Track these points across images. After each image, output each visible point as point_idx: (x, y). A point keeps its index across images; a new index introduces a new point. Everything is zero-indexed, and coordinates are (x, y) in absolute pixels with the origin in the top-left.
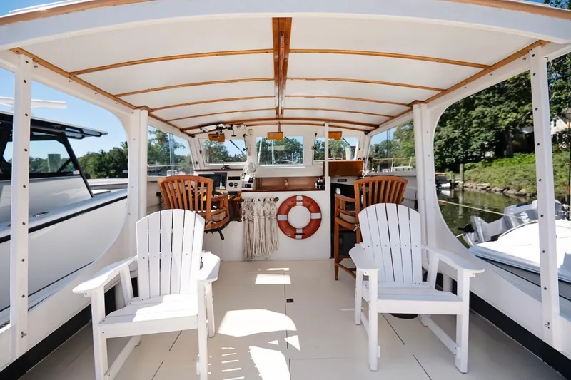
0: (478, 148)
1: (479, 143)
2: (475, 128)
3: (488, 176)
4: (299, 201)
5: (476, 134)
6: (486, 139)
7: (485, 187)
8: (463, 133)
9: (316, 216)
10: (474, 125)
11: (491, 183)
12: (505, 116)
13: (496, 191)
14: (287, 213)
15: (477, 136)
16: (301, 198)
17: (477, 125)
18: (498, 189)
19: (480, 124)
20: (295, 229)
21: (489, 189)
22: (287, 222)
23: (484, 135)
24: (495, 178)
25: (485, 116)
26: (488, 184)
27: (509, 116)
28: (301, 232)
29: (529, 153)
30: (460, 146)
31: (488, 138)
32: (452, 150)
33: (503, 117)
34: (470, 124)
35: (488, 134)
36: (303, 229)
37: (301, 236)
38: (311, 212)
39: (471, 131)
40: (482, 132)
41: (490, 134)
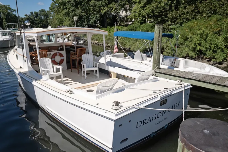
0: (93, 22)
1: (94, 20)
2: (92, 11)
3: (98, 37)
4: (58, 54)
5: (92, 15)
6: (96, 18)
7: (97, 43)
8: (87, 13)
9: (62, 58)
10: (91, 10)
11: (99, 41)
12: (103, 8)
13: (100, 45)
14: (54, 58)
15: (93, 16)
16: (58, 53)
17: (92, 10)
18: (101, 44)
19: (94, 10)
20: (57, 62)
21: (98, 43)
22: (54, 60)
23: (95, 16)
24: (100, 39)
25: (95, 6)
26: (98, 41)
27: (105, 9)
28: (59, 63)
29: (113, 26)
30: (85, 20)
31: (97, 17)
32: (82, 22)
33: (102, 9)
34: (90, 9)
35: (97, 15)
36: (59, 62)
37: (59, 64)
38: (61, 57)
39: (90, 13)
40: (95, 14)
41: (98, 15)
